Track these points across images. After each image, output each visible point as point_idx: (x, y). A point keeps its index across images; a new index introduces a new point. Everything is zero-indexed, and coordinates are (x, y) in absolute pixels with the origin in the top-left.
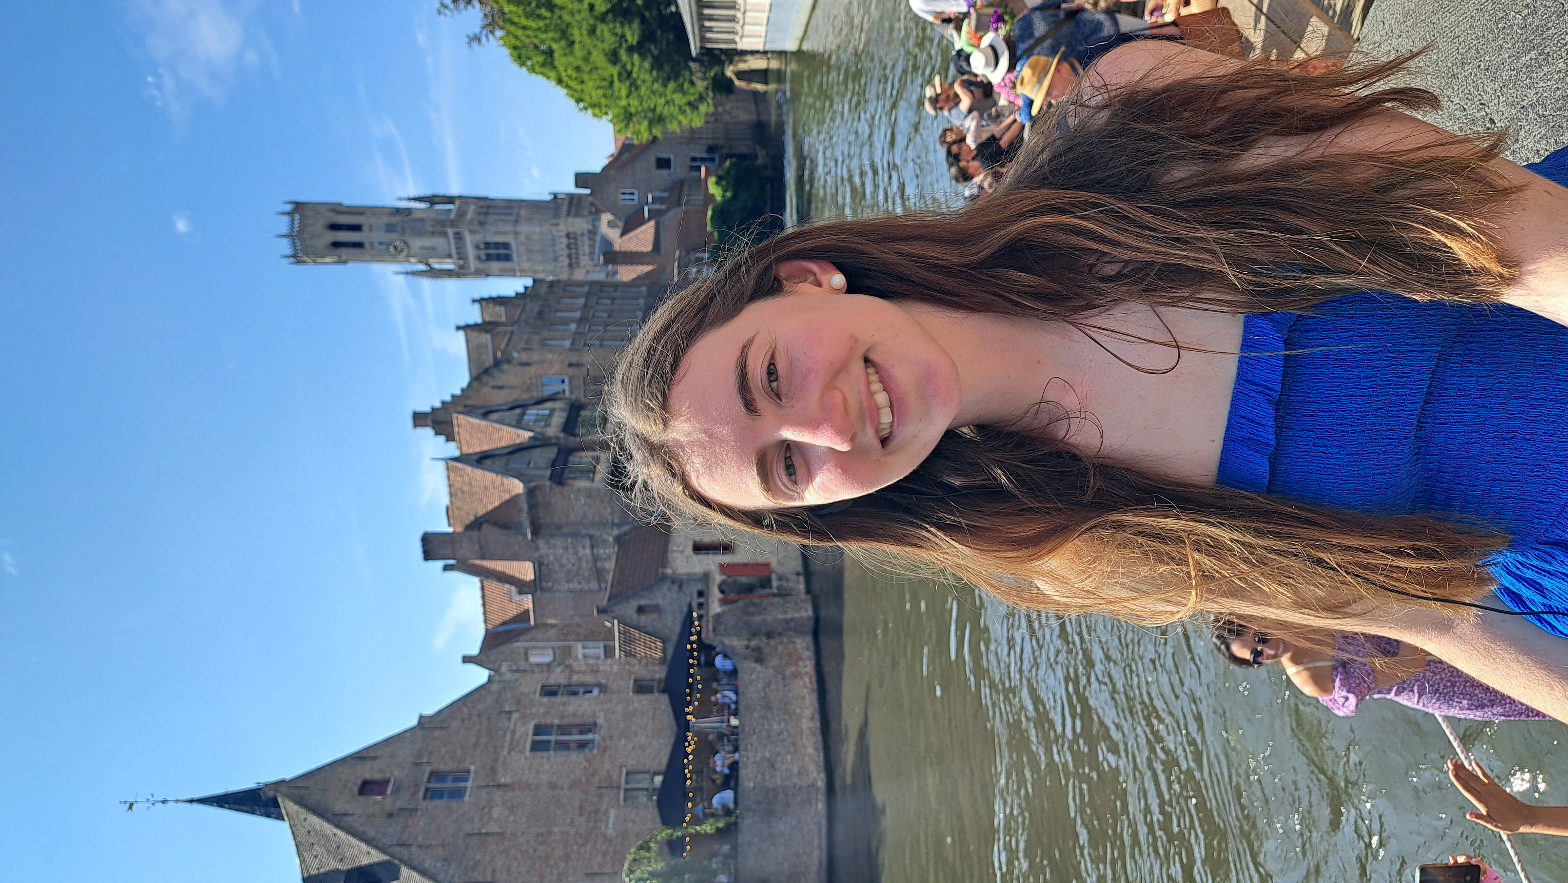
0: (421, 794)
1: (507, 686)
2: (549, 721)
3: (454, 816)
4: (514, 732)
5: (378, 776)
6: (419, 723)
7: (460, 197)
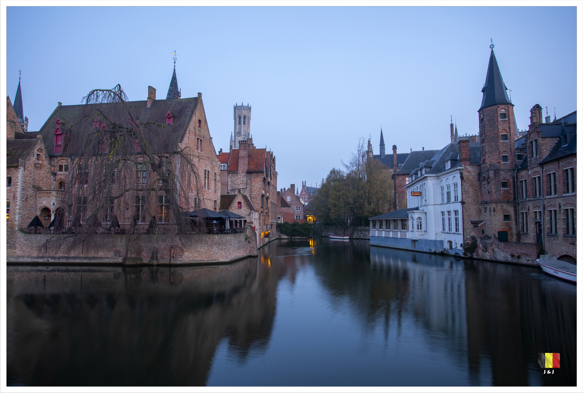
0: (198, 137)
1: (217, 163)
2: (210, 175)
3: (194, 147)
4: (208, 165)
5: (202, 125)
6: (211, 137)
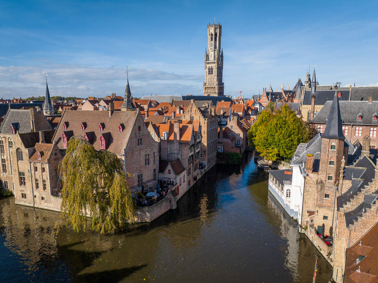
0: (139, 138)
2: (150, 156)
4: (148, 150)
5: (141, 129)
7: (223, 63)
